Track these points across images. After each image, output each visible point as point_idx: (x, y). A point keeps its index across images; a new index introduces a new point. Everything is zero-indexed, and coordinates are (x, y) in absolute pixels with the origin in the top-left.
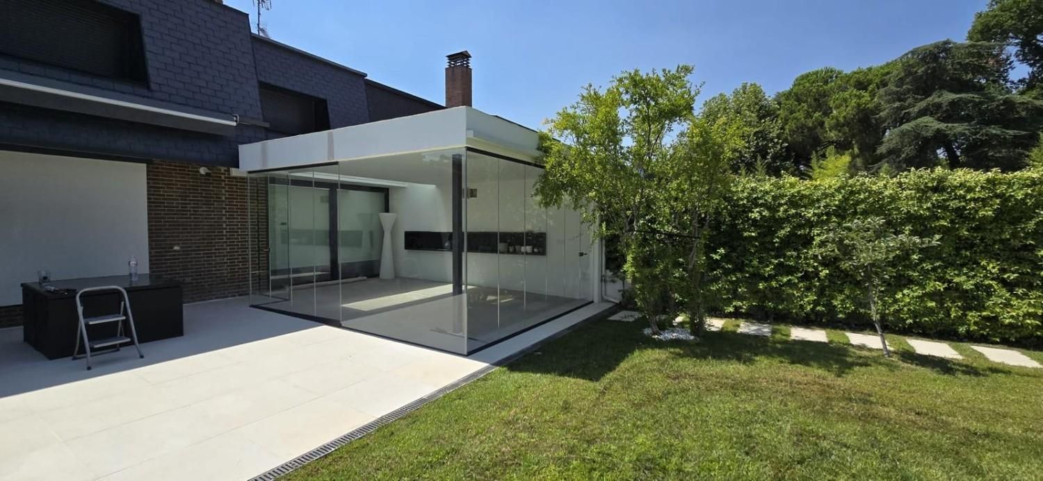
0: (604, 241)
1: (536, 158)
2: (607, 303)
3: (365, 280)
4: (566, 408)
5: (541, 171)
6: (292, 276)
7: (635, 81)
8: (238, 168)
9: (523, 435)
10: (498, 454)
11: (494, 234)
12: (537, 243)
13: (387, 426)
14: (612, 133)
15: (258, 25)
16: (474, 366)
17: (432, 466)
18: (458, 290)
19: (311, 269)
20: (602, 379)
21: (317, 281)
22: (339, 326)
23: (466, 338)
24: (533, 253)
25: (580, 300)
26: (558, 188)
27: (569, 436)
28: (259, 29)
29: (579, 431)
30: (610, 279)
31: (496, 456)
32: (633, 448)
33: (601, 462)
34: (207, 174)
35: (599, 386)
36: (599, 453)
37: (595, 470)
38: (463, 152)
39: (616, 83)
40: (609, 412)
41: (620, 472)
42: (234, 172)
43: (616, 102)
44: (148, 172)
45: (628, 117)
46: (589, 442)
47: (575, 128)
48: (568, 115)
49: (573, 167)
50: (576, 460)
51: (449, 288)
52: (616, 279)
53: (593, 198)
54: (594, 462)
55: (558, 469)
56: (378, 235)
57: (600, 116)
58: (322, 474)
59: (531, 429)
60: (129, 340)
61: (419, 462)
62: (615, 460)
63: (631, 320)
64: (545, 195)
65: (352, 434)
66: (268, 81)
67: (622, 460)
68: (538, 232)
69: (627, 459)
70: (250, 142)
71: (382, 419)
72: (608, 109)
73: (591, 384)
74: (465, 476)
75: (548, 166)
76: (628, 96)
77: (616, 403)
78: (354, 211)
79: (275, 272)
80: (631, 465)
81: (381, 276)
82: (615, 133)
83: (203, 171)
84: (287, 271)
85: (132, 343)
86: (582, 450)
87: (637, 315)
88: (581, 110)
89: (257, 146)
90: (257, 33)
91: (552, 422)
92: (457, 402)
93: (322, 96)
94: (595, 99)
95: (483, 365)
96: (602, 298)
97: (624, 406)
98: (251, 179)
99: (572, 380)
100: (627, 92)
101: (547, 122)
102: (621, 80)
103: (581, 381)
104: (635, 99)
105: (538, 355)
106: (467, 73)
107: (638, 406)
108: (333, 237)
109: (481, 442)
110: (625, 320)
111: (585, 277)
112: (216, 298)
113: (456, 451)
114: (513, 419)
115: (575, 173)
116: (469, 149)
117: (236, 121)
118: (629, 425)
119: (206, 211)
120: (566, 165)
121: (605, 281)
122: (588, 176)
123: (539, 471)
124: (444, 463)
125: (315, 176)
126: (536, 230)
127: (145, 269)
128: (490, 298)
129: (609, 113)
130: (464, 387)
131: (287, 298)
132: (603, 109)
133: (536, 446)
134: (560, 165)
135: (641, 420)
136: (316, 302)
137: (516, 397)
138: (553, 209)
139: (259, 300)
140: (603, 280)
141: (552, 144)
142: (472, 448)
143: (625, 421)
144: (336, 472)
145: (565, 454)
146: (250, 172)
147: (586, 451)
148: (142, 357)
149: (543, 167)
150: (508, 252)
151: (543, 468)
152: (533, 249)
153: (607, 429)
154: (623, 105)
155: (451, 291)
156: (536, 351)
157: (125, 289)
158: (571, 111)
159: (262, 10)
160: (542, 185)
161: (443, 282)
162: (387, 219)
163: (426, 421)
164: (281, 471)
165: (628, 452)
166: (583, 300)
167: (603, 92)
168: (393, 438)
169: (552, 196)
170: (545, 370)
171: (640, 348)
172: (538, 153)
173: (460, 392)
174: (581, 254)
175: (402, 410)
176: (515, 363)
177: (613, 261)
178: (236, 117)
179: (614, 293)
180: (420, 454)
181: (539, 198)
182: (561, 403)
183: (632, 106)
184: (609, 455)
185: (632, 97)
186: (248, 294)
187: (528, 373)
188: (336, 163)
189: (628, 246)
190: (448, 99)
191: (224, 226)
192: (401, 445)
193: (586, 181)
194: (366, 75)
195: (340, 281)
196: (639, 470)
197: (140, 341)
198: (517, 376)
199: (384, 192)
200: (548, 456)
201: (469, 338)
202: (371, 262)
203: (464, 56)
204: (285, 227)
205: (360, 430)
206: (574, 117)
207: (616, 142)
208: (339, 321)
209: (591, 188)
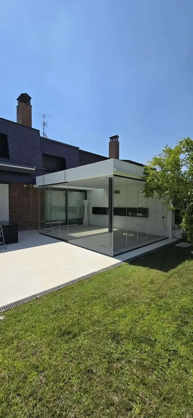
0: (174, 212)
1: (143, 178)
2: (175, 239)
3: (78, 225)
4: (152, 282)
5: (144, 183)
6: (52, 223)
7: (188, 142)
8: (36, 184)
9: (133, 291)
10: (122, 297)
11: (125, 208)
12: (144, 212)
13: (81, 281)
14: (177, 165)
15: (43, 133)
16: (115, 261)
17: (96, 299)
18: (110, 231)
19: (58, 221)
20: (169, 272)
21: (60, 225)
22: (68, 242)
23: (113, 250)
24: (143, 216)
25: (163, 237)
26: (152, 190)
27: (152, 294)
28: (44, 135)
29: (156, 292)
30: (177, 228)
31: (121, 298)
32: (180, 303)
33: (164, 307)
34: (26, 187)
35: (167, 274)
36: (164, 303)
37: (161, 309)
38: (112, 176)
39: (179, 144)
40: (171, 286)
41: (173, 312)
42: (35, 186)
43: (179, 152)
44: (9, 187)
45: (184, 158)
46: (160, 298)
47: (160, 164)
48: (157, 159)
49: (159, 181)
50: (154, 304)
51: (107, 230)
52: (179, 228)
53: (168, 194)
54: (161, 306)
55: (145, 307)
56: (82, 209)
57: (171, 158)
58: (58, 296)
59: (136, 289)
60: (2, 243)
61: (91, 297)
62: (171, 307)
63: (186, 247)
64: (147, 193)
65: (69, 283)
66: (46, 153)
67: (174, 307)
68: (145, 207)
69: (177, 307)
70: (40, 175)
71: (79, 278)
72: (175, 155)
73: (164, 273)
74: (107, 304)
75: (148, 181)
76: (185, 149)
77: (174, 282)
78: (74, 199)
79: (47, 221)
80: (178, 310)
81: (84, 224)
82: (179, 165)
83: (25, 186)
84: (50, 221)
85: (3, 244)
86: (157, 300)
87: (188, 245)
88: (163, 157)
89: (41, 177)
90: (43, 136)
91: (145, 287)
92: (108, 275)
93: (63, 157)
94: (169, 151)
95: (119, 261)
96: (173, 236)
97: (178, 284)
98: (40, 188)
99: (156, 271)
100: (184, 147)
101: (148, 162)
102: (181, 142)
103: (160, 272)
104: (188, 150)
105: (142, 259)
106: (118, 143)
107: (184, 285)
108: (66, 209)
109: (115, 292)
110: (183, 246)
111: (165, 227)
112: (29, 230)
113: (105, 294)
114: (129, 284)
115: (160, 183)
116: (115, 175)
117: (35, 168)
118: (179, 293)
119: (26, 200)
120: (155, 180)
121: (175, 229)
122: (165, 184)
123: (137, 306)
124: (100, 298)
125: (60, 187)
126: (144, 207)
127: (8, 219)
128: (124, 234)
129: (175, 157)
130: (111, 269)
131: (51, 231)
132: (173, 155)
133: (137, 296)
134: (153, 180)
135: (185, 291)
136: (60, 233)
137: (131, 275)
138: (150, 199)
139: (41, 231)
140: (173, 228)
141: (150, 171)
142: (111, 294)
143: (177, 291)
144: (62, 296)
145: (149, 301)
146: (39, 186)
147: (159, 301)
148: (6, 249)
149: (146, 181)
150: (132, 216)
151: (139, 306)
152: (143, 214)
153: (169, 293)
154: (183, 153)
155: (108, 231)
156: (142, 257)
157: (1, 226)
158: (158, 157)
159: (45, 127)
160: (145, 189)
161: (105, 227)
162: (86, 202)
163: (95, 281)
164: (44, 293)
165: (177, 304)
166: (165, 237)
167: (173, 148)
168: (83, 286)
169: (150, 193)
170: (144, 265)
171: (189, 259)
172: (144, 176)
173: (109, 271)
174: (163, 217)
175: (87, 276)
176: (132, 262)
177: (178, 221)
178: (35, 167)
179: (178, 234)
180: (92, 293)
181: (144, 194)
182: (150, 280)
183: (187, 153)
184: (169, 304)
185: (186, 149)
186: (38, 229)
187: (137, 266)
188: (67, 182)
189: (184, 214)
190: (110, 155)
191: (31, 205)
192: (85, 289)
193: (164, 187)
194: (79, 148)
195: (68, 225)
196: (182, 312)
197: (6, 244)
198: (132, 267)
199: (85, 192)
200: (141, 301)
201: (114, 250)
202: (80, 218)
203: (116, 137)
204: (51, 205)
205: (72, 282)
206: (159, 160)
207: (179, 169)
208: (67, 240)
209: (167, 190)
